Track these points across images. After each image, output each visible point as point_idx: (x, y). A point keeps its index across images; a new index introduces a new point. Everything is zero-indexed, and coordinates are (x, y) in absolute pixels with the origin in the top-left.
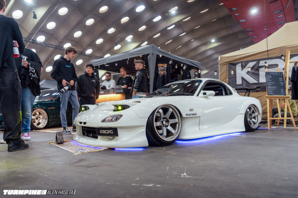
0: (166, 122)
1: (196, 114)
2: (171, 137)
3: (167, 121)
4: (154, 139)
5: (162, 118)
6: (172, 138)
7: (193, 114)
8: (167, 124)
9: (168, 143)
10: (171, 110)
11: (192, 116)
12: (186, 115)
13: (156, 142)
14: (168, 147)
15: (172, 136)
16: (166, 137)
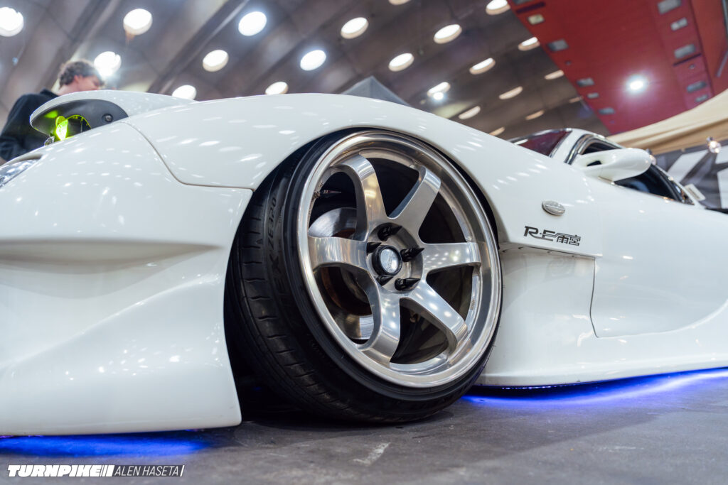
0: (402, 257)
1: (575, 240)
2: (436, 360)
3: (410, 256)
4: (297, 368)
5: (371, 227)
6: (442, 367)
7: (563, 238)
8: (405, 274)
9: (414, 406)
10: (430, 182)
11: (555, 245)
12: (528, 231)
13: (314, 388)
14: (409, 434)
15: (443, 355)
16: (393, 360)
